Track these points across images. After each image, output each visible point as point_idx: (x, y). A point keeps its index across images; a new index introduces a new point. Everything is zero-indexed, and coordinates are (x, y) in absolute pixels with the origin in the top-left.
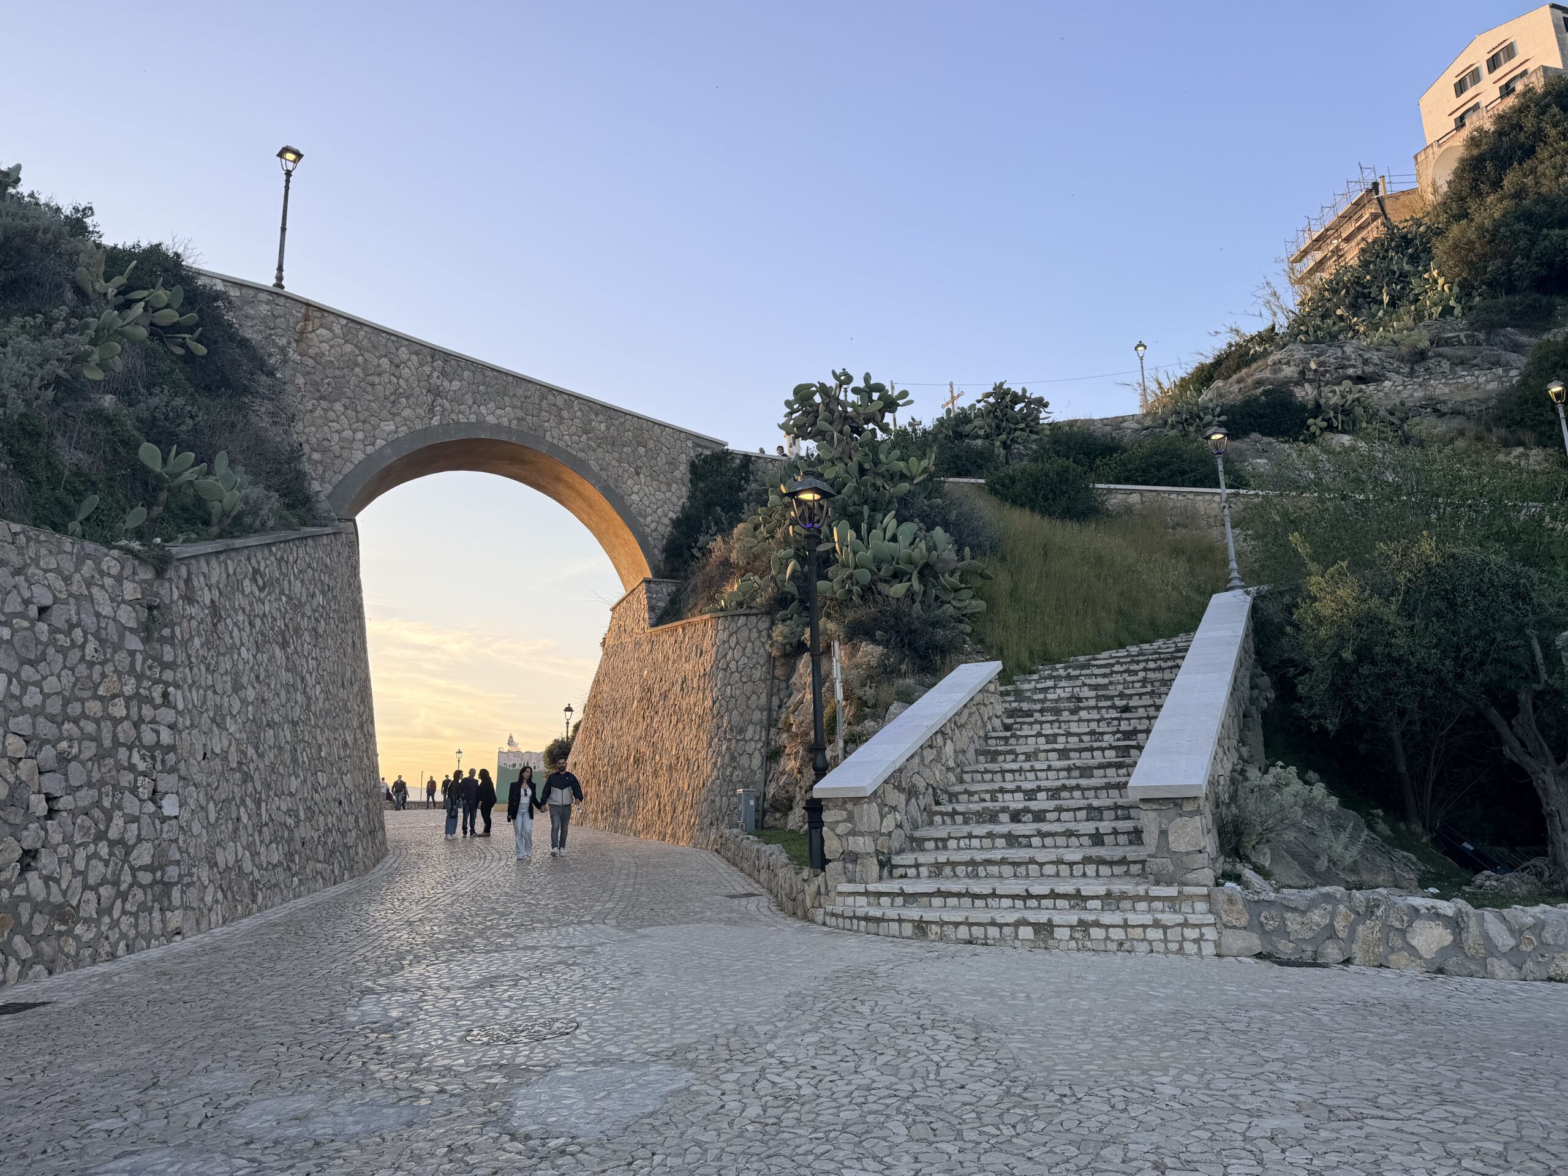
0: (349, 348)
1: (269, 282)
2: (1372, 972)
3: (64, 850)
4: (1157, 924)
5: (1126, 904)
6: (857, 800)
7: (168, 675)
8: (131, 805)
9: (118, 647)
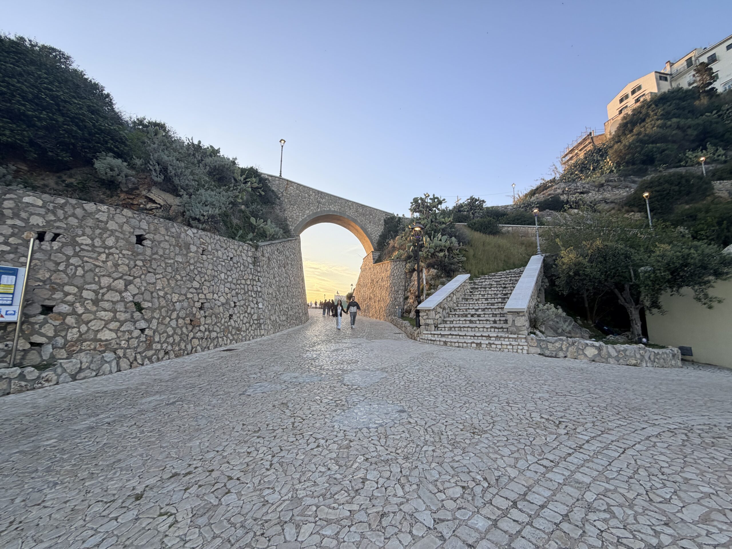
0: (298, 191)
1: (278, 175)
2: (573, 360)
3: (238, 315)
4: (510, 344)
5: (502, 339)
6: (429, 310)
7: (259, 274)
8: (252, 305)
9: (248, 267)
